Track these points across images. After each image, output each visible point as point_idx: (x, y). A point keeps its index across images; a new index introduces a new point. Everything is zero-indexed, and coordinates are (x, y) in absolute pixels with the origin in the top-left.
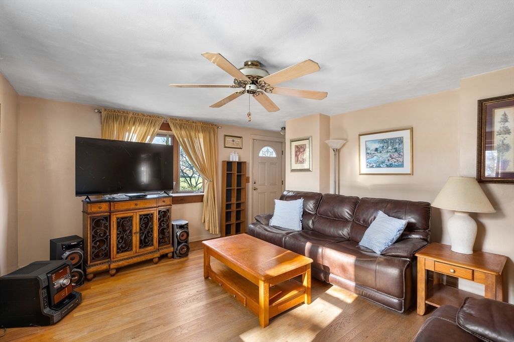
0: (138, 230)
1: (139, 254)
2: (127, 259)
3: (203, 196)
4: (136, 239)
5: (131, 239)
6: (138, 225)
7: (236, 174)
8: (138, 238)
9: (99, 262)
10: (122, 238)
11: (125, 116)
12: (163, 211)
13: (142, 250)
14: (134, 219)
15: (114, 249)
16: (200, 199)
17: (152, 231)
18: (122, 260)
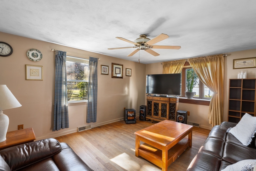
0: (161, 109)
1: (161, 119)
2: (156, 119)
3: (210, 102)
4: (160, 112)
5: (158, 112)
6: (161, 107)
7: (242, 89)
8: (161, 112)
9: (149, 116)
10: (155, 110)
11: (169, 63)
12: (172, 104)
13: (162, 117)
14: (159, 104)
15: (153, 113)
16: (207, 103)
17: (166, 112)
18: (155, 118)
